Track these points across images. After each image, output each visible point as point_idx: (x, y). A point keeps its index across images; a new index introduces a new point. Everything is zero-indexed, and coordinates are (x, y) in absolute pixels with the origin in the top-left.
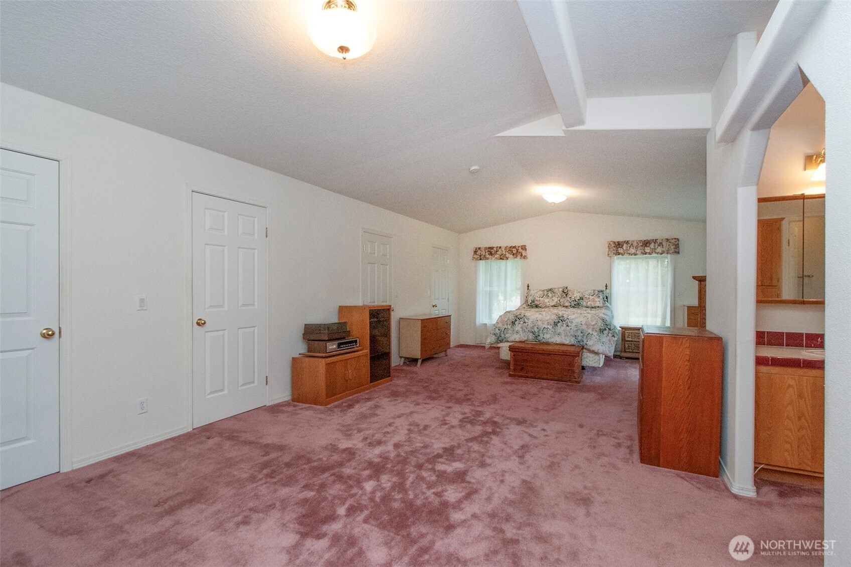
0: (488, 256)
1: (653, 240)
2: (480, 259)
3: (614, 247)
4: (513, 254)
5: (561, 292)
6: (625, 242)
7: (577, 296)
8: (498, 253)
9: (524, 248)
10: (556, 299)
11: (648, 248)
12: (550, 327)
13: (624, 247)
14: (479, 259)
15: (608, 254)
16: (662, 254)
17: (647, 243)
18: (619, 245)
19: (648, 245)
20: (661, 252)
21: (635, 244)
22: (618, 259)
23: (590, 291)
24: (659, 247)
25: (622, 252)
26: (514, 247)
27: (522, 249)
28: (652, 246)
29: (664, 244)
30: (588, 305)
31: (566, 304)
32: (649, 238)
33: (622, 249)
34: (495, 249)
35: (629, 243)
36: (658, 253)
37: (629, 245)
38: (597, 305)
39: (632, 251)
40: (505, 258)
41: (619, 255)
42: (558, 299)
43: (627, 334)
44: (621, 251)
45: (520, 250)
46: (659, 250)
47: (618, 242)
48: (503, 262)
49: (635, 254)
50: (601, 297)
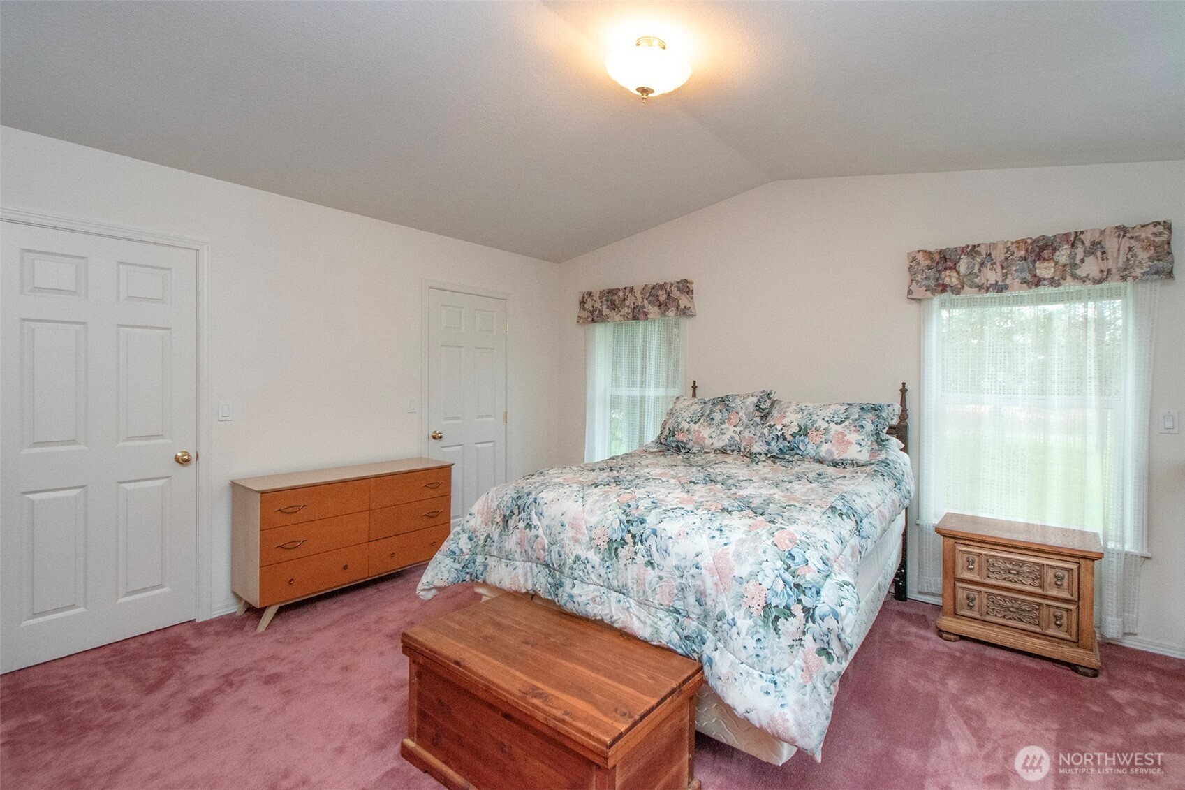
0: (606, 311)
1: (1067, 235)
2: (593, 321)
3: (929, 268)
4: (660, 306)
5: (752, 409)
6: (963, 249)
7: (790, 420)
8: (627, 303)
9: (685, 287)
10: (732, 429)
11: (1046, 264)
12: (594, 558)
13: (963, 266)
14: (590, 319)
15: (910, 292)
16: (1100, 282)
17: (1042, 249)
18: (944, 260)
19: (1046, 254)
20: (1095, 273)
21: (999, 255)
22: (943, 305)
23: (834, 408)
24: (1090, 261)
25: (955, 281)
26: (662, 287)
27: (679, 289)
28: (1063, 255)
29: (1111, 244)
30: (823, 454)
31: (756, 449)
32: (1050, 229)
33: (955, 274)
34: (621, 294)
35: (979, 253)
36: (1084, 280)
37: (979, 259)
38: (850, 457)
39: (992, 276)
40: (642, 316)
41: (943, 291)
42: (738, 429)
43: (961, 560)
44: (950, 278)
45: (675, 293)
46: (1091, 267)
47: (940, 252)
48: (640, 326)
49: (1001, 289)
50: (869, 427)
